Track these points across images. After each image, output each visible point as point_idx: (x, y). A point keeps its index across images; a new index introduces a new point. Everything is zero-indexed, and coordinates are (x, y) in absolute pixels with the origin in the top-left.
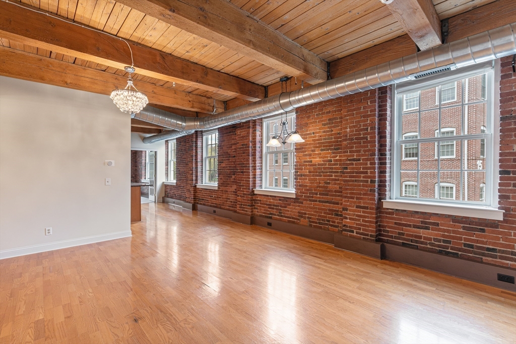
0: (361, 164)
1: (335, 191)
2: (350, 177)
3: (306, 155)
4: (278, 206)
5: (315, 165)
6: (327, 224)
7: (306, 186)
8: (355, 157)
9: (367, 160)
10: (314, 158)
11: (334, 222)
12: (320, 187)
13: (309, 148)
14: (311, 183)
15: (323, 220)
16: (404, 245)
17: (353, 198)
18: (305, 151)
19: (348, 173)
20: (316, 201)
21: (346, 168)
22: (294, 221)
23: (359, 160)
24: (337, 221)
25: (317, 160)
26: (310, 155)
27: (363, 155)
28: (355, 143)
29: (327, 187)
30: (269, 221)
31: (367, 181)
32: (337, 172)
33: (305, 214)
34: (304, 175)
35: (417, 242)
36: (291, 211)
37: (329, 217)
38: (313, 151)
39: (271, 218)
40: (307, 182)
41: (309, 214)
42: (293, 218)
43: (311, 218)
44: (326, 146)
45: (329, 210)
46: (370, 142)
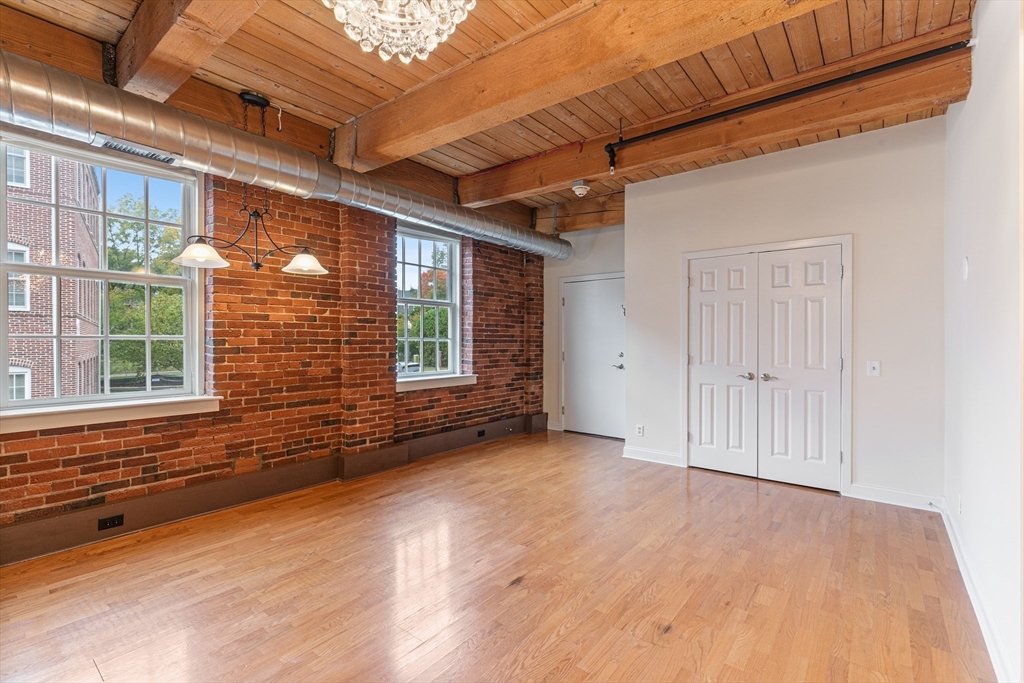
0: (377, 328)
1: (323, 378)
2: (361, 349)
3: (252, 301)
4: (140, 451)
5: (278, 326)
6: (306, 449)
7: (253, 376)
8: (368, 317)
9: (385, 322)
10: (273, 310)
11: (322, 439)
12: (288, 374)
13: (261, 284)
14: (265, 368)
15: (296, 443)
16: (415, 436)
17: (364, 385)
18: (250, 292)
19: (357, 343)
20: (281, 406)
21: (355, 335)
22: (213, 476)
23: (374, 322)
24: (326, 435)
25: (281, 316)
26: (263, 302)
27: (380, 315)
28: (368, 293)
29: (306, 372)
30: (105, 512)
31: (384, 356)
32: (327, 342)
33: (251, 443)
34: (245, 350)
35: (425, 427)
36: (198, 452)
37: (310, 433)
38: (270, 293)
39: (101, 500)
40: (255, 366)
41: (259, 442)
42: (207, 468)
43: (265, 449)
44: (304, 288)
45: (311, 418)
46: (387, 295)
